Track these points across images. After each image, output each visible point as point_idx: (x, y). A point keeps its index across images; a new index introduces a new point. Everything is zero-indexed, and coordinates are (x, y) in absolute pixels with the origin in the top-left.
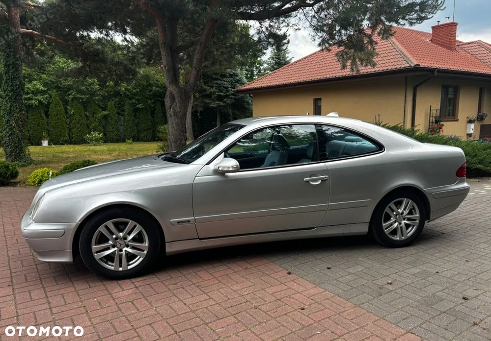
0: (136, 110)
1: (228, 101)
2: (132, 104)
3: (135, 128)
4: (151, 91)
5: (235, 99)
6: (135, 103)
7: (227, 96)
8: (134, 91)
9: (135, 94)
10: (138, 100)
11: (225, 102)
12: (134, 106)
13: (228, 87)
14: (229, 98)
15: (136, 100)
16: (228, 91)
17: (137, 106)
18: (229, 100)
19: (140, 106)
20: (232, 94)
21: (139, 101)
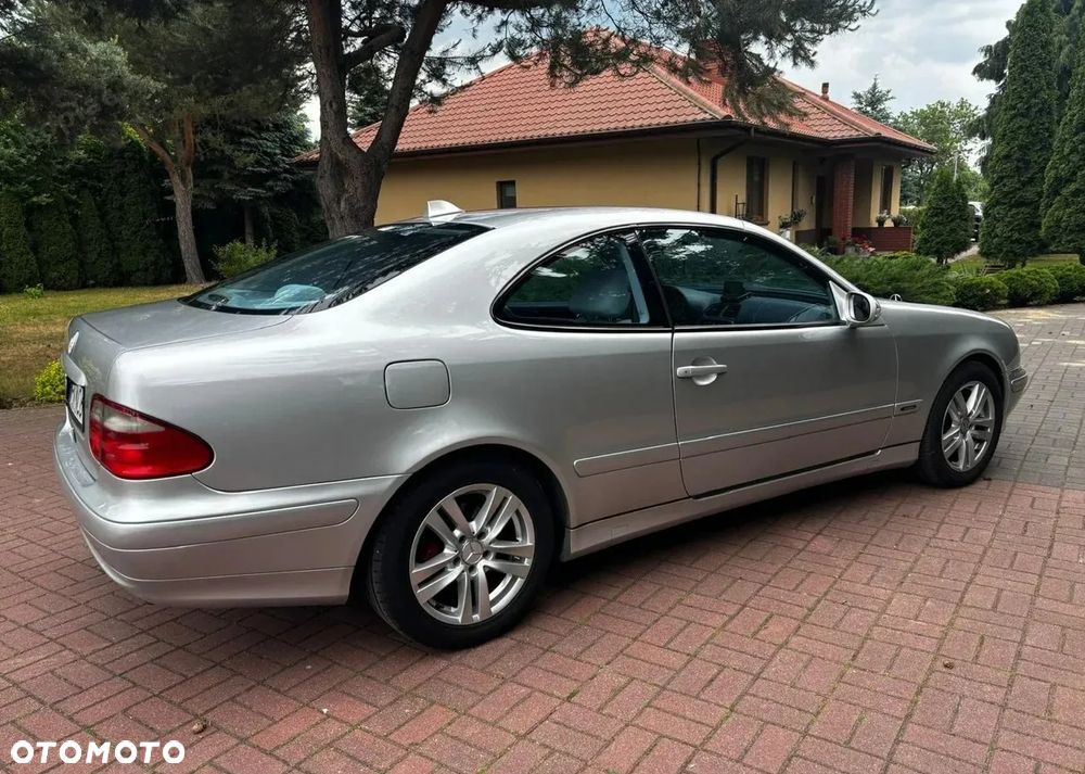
0: (31, 210)
1: (279, 187)
2: (17, 194)
3: (31, 256)
4: (65, 160)
5: (294, 182)
6: (27, 193)
7: (273, 175)
8: (23, 160)
9: (27, 169)
10: (32, 184)
11: (271, 189)
12: (23, 200)
13: (275, 154)
14: (279, 179)
15: (29, 183)
16: (276, 164)
17: (35, 199)
18: (279, 183)
19: (44, 199)
20: (286, 171)
21: (37, 188)
